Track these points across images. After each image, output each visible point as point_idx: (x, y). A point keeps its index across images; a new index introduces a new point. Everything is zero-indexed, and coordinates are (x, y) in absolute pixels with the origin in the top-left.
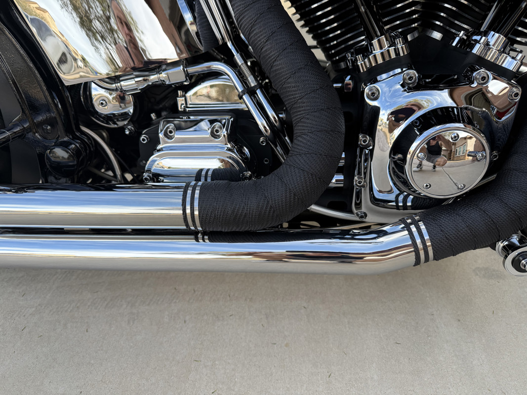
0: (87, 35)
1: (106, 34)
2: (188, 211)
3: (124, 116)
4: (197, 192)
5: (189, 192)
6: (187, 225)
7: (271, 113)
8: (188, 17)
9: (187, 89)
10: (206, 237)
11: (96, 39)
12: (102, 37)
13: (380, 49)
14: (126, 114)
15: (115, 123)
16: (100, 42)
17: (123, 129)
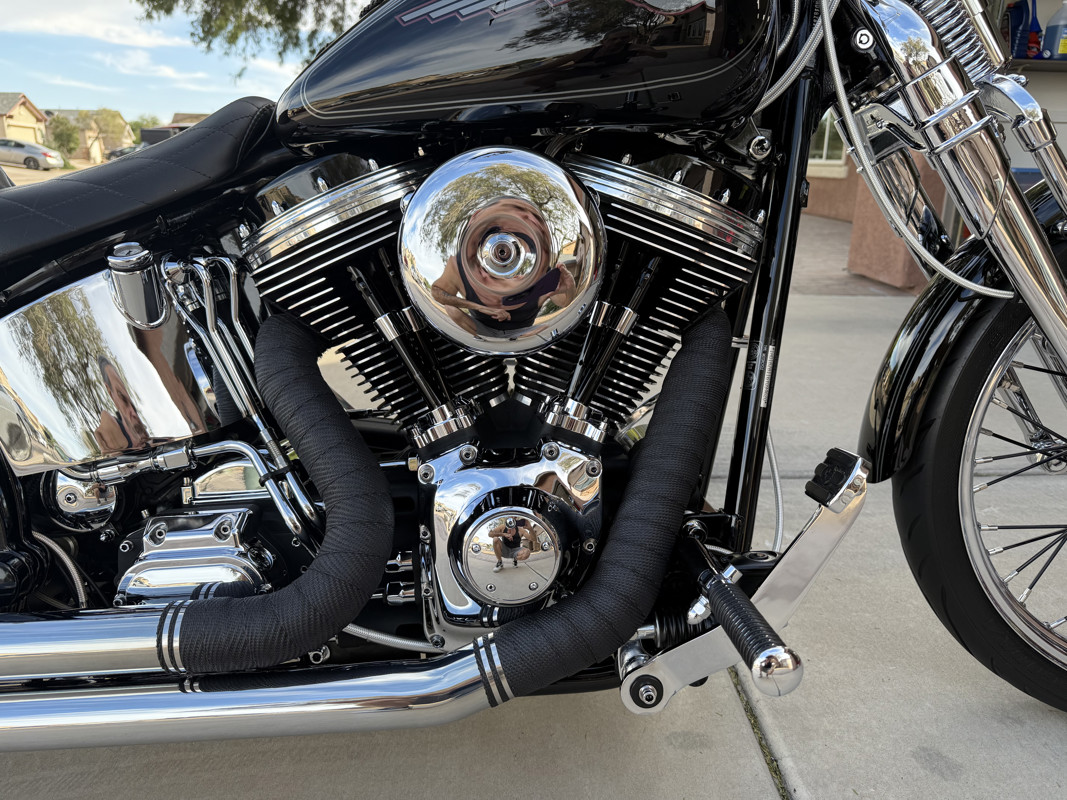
0: (55, 395)
1: (81, 390)
2: (165, 642)
3: (102, 514)
4: (181, 614)
5: (170, 615)
6: (163, 664)
7: (304, 503)
8: (203, 382)
9: (194, 474)
10: (196, 685)
11: (67, 401)
12: (75, 396)
13: (444, 421)
14: (106, 511)
15: (88, 526)
16: (72, 405)
17: (98, 533)
